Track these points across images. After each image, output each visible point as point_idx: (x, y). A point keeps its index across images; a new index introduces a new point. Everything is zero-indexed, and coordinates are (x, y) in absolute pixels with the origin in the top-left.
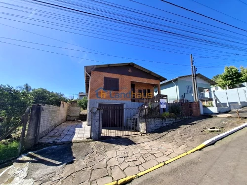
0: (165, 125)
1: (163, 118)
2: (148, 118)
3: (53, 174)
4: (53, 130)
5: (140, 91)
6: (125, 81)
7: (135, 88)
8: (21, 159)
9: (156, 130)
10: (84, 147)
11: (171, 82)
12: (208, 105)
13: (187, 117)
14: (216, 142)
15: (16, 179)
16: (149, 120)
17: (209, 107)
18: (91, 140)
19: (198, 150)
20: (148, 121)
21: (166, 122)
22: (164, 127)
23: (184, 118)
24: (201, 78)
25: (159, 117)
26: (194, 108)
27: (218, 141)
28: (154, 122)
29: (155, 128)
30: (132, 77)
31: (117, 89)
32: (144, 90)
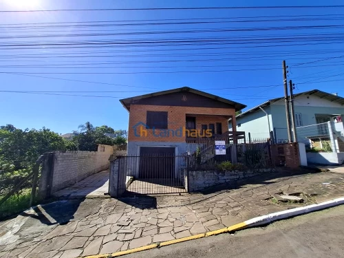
0: (223, 181)
1: (220, 171)
2: (192, 171)
3: (39, 234)
4: (83, 179)
5: (205, 127)
6: (177, 114)
7: (197, 122)
8: (27, 212)
9: (205, 188)
10: (93, 205)
11: (257, 109)
12: (321, 147)
13: (269, 170)
14: (272, 222)
15: (9, 233)
16: (194, 173)
17: (323, 151)
18: (109, 196)
19: (228, 232)
20: (192, 175)
21: (225, 177)
22: (221, 184)
23: (261, 170)
24: (321, 97)
25: (212, 170)
26: (288, 153)
27: (279, 220)
28: (203, 175)
29: (204, 186)
30: (187, 108)
31: (165, 127)
32: (210, 125)
